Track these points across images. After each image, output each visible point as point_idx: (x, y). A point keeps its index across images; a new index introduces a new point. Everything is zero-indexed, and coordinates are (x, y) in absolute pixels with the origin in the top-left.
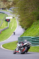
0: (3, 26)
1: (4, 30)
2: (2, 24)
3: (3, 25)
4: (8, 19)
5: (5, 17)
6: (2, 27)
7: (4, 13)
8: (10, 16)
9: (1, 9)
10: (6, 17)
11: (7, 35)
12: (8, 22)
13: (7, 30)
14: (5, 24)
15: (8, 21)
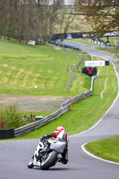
0: (77, 89)
1: (79, 100)
2: (71, 82)
3: (75, 83)
4: (90, 68)
5: (80, 60)
6: (72, 90)
7: (78, 49)
8: (95, 59)
9: (69, 37)
10: (83, 59)
11: (89, 116)
12: (91, 76)
13: (89, 101)
14: (82, 83)
15: (91, 72)
